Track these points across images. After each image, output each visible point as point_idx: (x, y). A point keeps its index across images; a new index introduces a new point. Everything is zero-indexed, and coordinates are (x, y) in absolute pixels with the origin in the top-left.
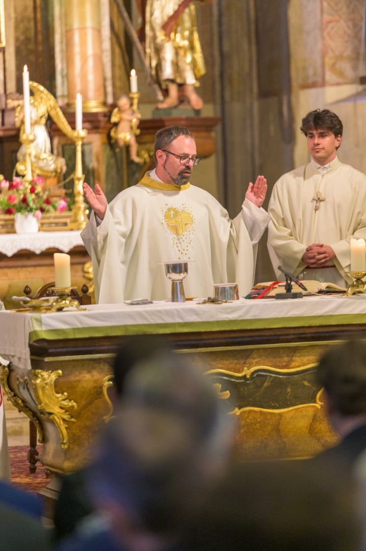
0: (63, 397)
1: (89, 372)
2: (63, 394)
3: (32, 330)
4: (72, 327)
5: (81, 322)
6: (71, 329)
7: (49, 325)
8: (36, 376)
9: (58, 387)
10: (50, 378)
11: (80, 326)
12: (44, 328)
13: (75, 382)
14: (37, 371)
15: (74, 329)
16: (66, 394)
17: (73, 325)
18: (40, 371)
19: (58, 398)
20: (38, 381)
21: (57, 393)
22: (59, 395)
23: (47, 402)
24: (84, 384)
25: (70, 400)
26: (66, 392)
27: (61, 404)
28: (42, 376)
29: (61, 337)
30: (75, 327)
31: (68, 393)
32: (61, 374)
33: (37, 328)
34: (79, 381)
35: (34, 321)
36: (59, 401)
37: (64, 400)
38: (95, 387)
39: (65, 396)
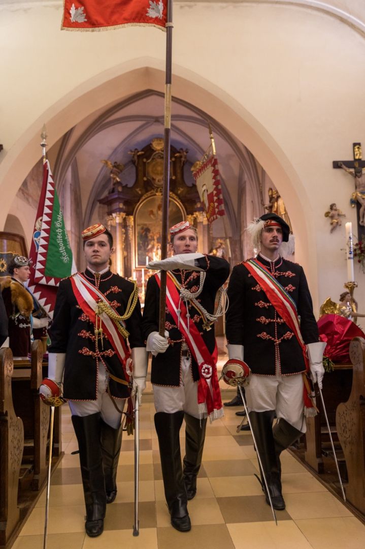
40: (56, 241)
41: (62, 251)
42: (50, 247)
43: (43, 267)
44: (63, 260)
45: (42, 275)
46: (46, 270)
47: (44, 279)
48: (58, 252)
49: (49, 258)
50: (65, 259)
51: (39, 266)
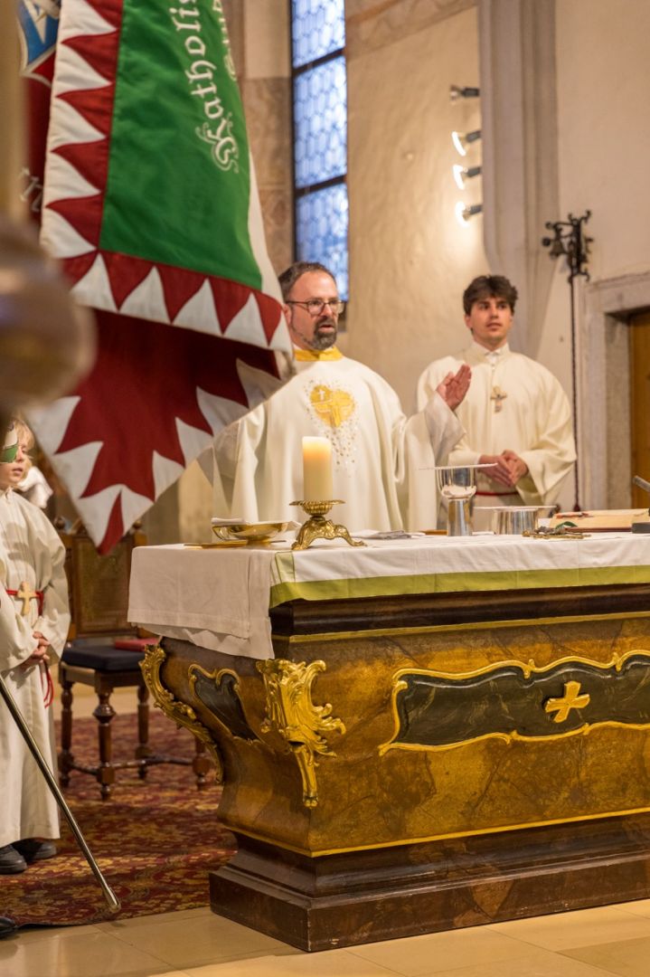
0: (325, 714)
1: (369, 662)
2: (324, 706)
3: (278, 582)
4: (346, 577)
5: (361, 568)
6: (344, 580)
7: (308, 573)
8: (280, 673)
9: (318, 693)
10: (305, 677)
11: (360, 575)
12: (299, 579)
13: (345, 681)
14: (281, 662)
15: (350, 580)
16: (329, 705)
17: (349, 573)
18: (287, 662)
19: (316, 714)
20: (285, 681)
21: (315, 704)
22: (319, 709)
23: (297, 722)
24: (361, 687)
25: (334, 718)
26: (329, 703)
27: (319, 726)
28: (290, 672)
29: (328, 597)
30: (353, 577)
31: (333, 705)
32: (325, 669)
33: (287, 579)
34: (352, 680)
35: (281, 565)
36: (317, 721)
37: (324, 718)
38: (379, 692)
39: (328, 709)
40: (165, 20)
41: (201, 92)
42: (126, 55)
43: (89, 190)
44: (209, 147)
45: (86, 247)
46: (109, 210)
47: (99, 271)
48: (181, 92)
49: (119, 126)
50: (219, 142)
51: (63, 181)
